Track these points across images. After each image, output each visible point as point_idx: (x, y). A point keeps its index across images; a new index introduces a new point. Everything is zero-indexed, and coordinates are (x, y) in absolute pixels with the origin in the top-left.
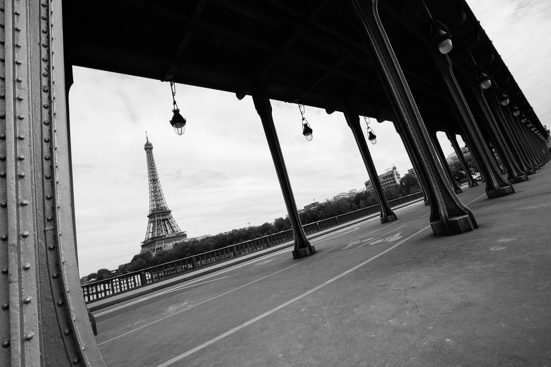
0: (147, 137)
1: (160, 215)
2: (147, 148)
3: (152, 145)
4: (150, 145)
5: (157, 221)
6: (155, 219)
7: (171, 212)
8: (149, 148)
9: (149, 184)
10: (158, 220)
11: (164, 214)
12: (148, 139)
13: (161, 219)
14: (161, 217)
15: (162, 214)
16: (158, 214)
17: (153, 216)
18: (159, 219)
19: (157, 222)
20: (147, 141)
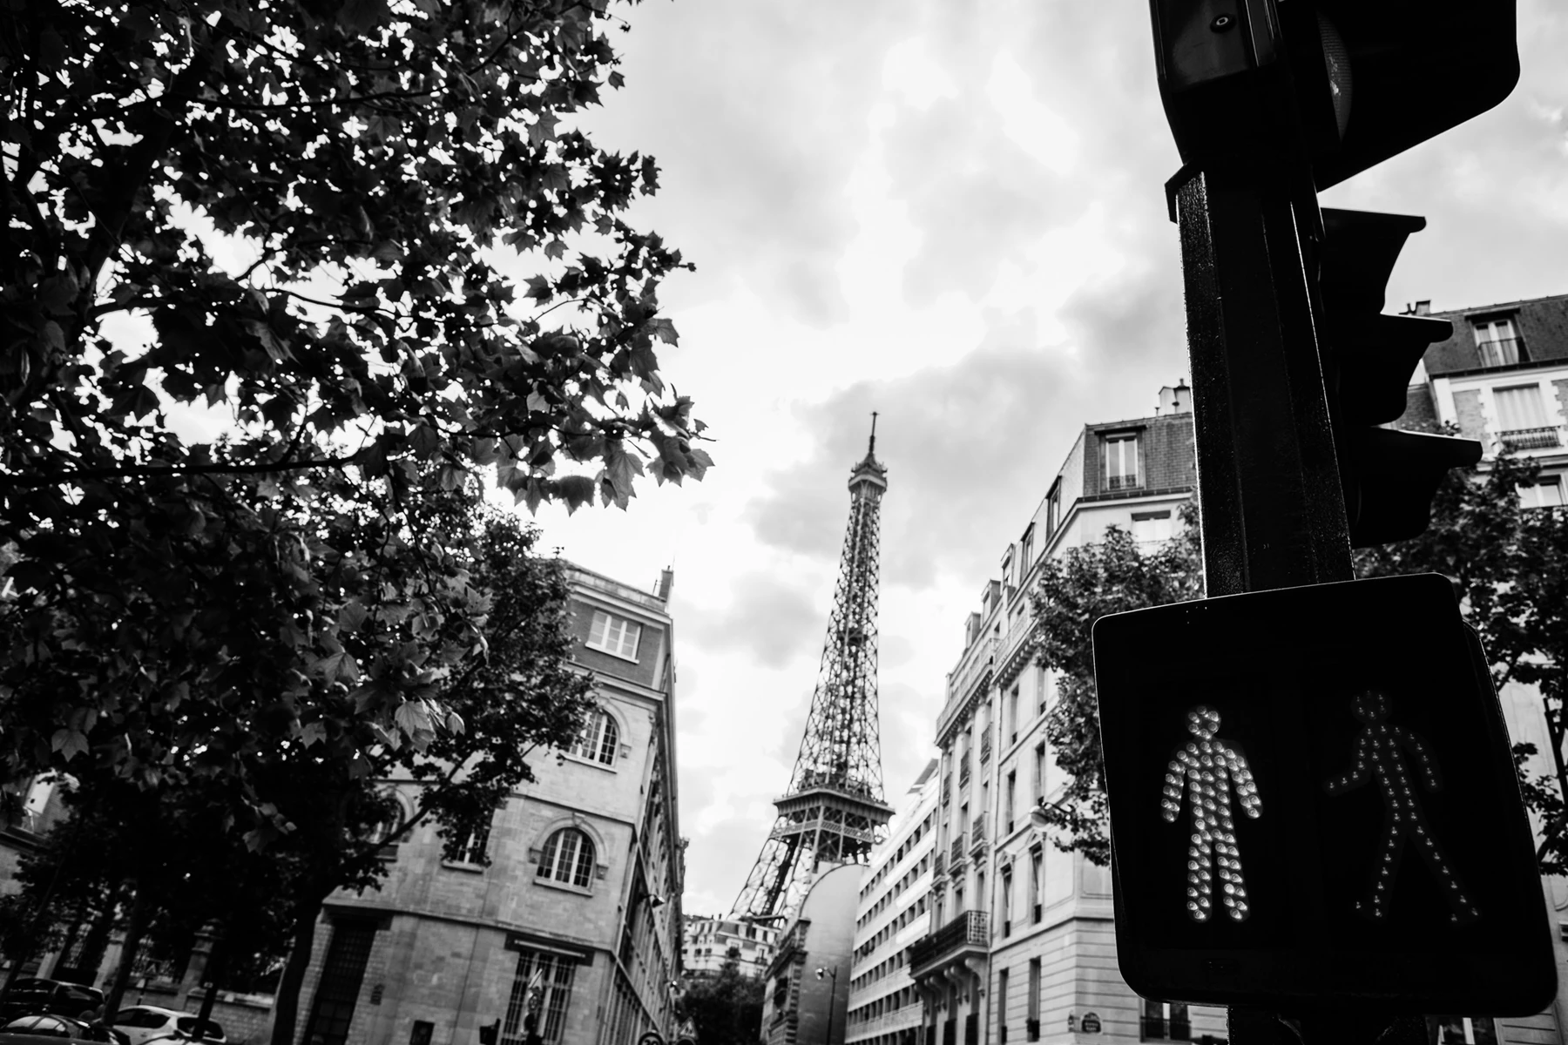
0: (872, 439)
1: (839, 812)
2: (864, 481)
3: (884, 475)
4: (880, 472)
5: (821, 836)
6: (815, 824)
7: (892, 817)
8: (872, 484)
9: (826, 649)
10: (827, 833)
11: (859, 813)
12: (876, 444)
13: (842, 834)
14: (843, 825)
15: (853, 811)
16: (834, 806)
17: (807, 808)
18: (834, 835)
19: (819, 844)
20: (866, 451)
